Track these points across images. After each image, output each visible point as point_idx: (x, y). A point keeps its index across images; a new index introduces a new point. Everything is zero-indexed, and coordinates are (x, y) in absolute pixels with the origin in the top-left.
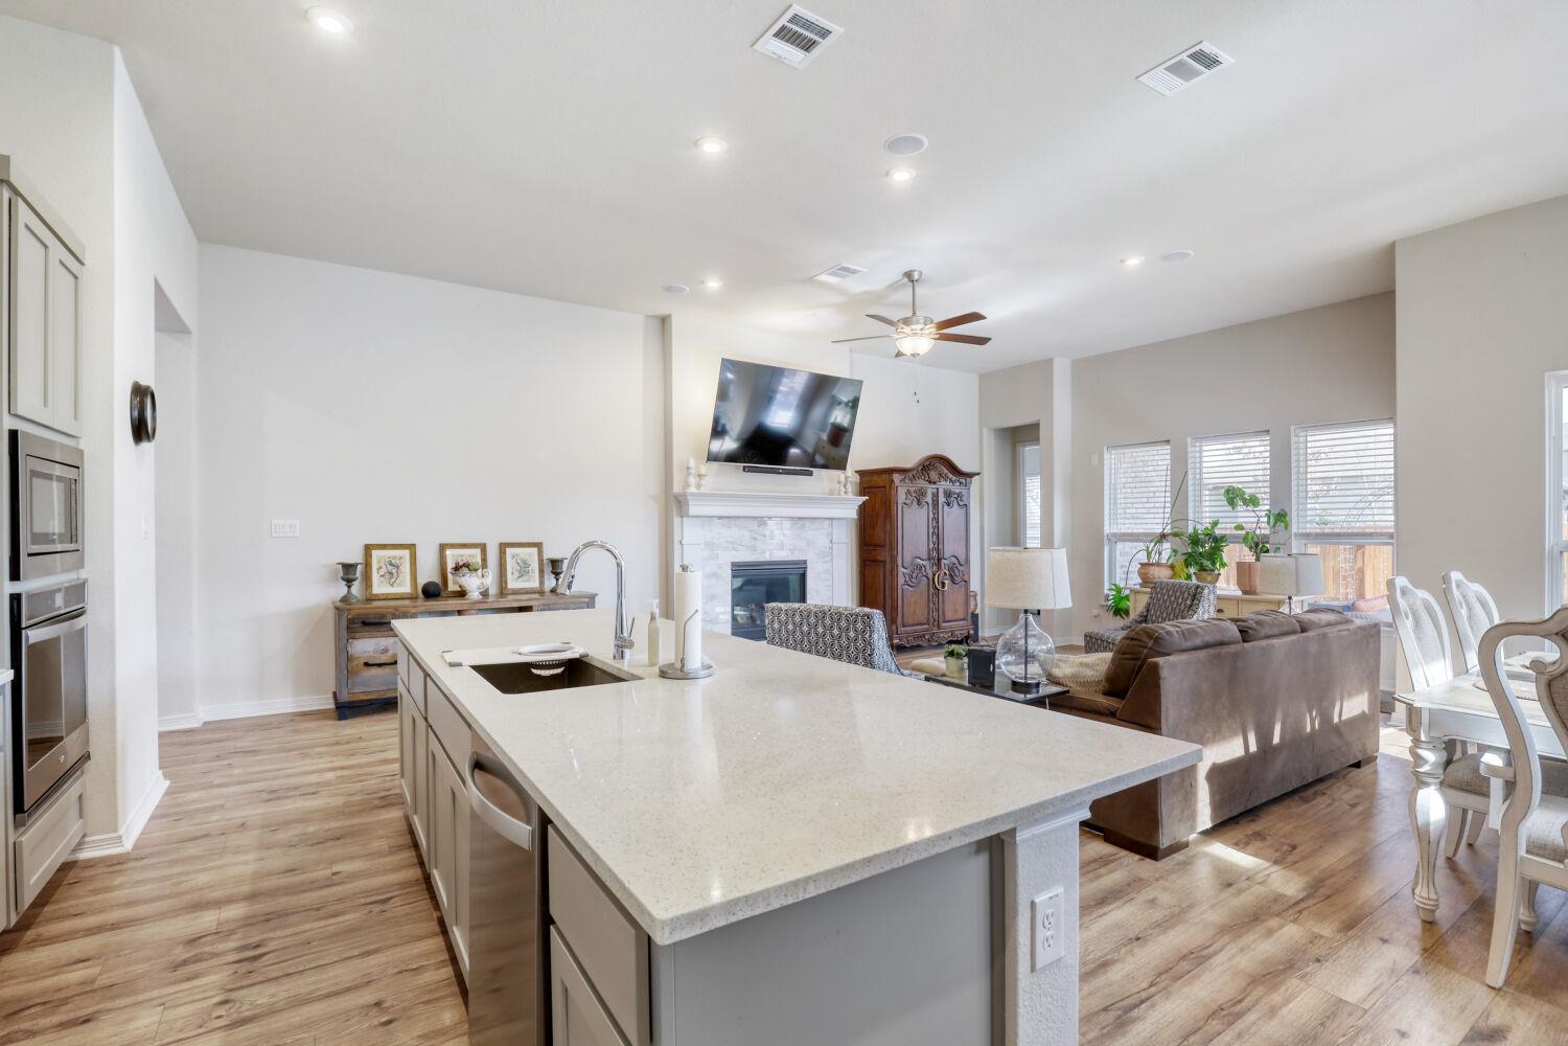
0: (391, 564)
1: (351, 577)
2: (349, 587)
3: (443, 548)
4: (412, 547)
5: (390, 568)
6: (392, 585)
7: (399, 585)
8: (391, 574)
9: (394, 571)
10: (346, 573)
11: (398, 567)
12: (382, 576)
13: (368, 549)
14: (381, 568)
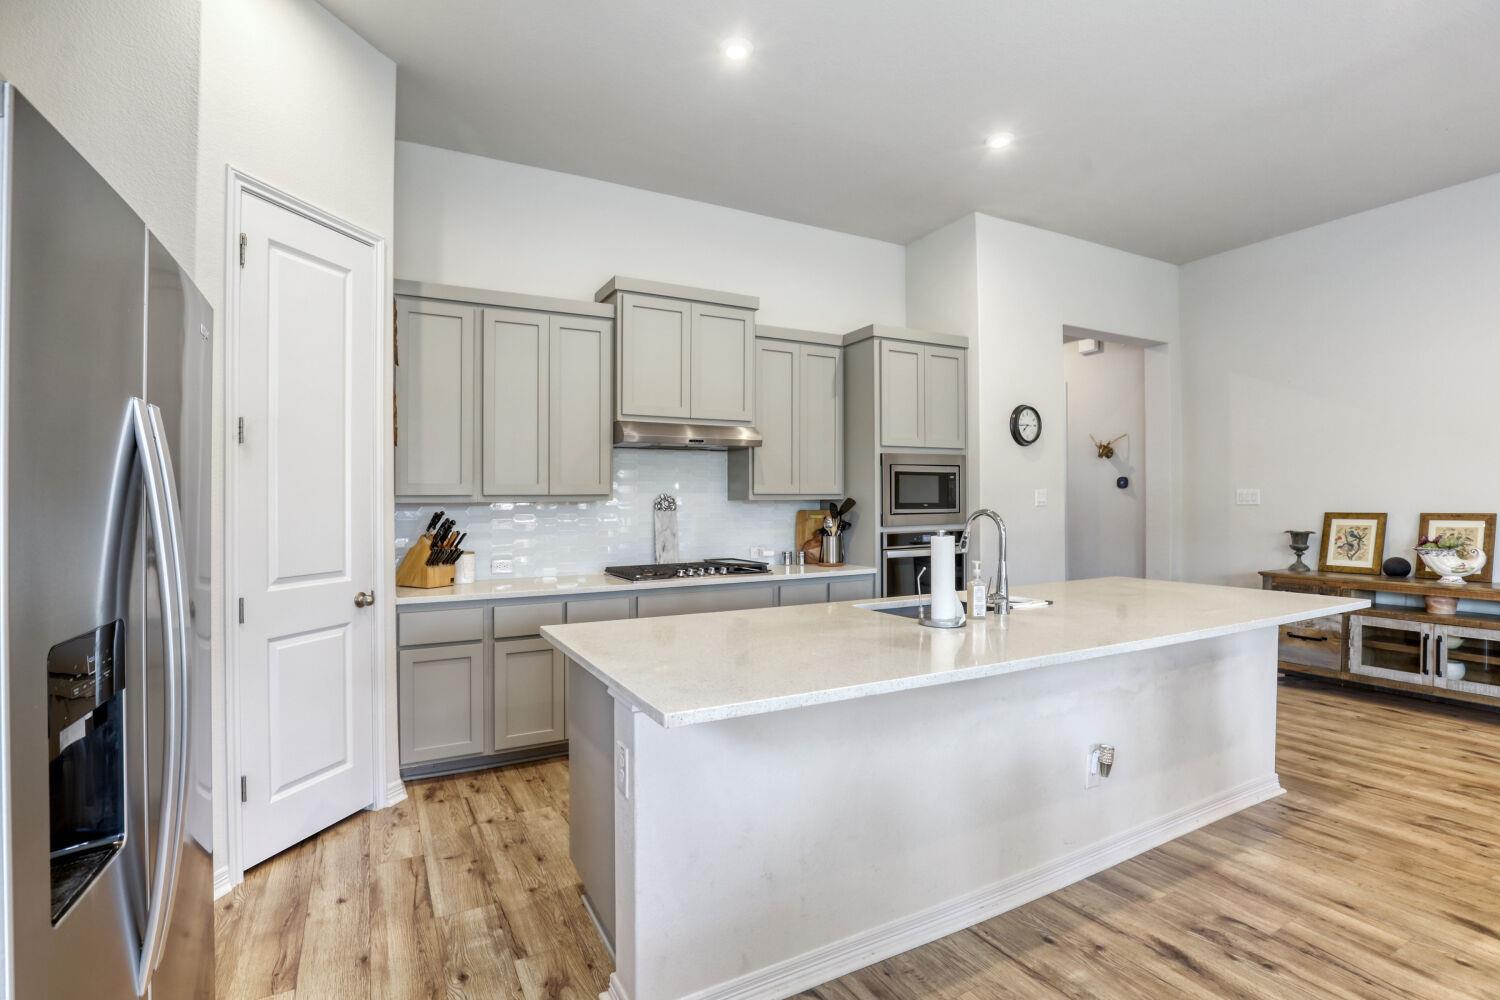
0: (1352, 535)
1: (1302, 546)
2: (1299, 556)
3: (1425, 519)
4: (1382, 518)
5: (1350, 539)
6: (1350, 558)
7: (1360, 558)
8: (1352, 546)
9: (1355, 543)
10: (1295, 541)
11: (1360, 539)
12: (1340, 547)
13: (1328, 518)
14: (1340, 538)
